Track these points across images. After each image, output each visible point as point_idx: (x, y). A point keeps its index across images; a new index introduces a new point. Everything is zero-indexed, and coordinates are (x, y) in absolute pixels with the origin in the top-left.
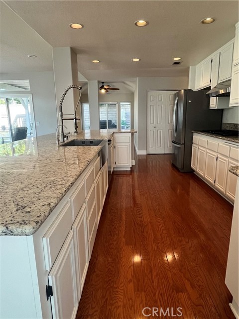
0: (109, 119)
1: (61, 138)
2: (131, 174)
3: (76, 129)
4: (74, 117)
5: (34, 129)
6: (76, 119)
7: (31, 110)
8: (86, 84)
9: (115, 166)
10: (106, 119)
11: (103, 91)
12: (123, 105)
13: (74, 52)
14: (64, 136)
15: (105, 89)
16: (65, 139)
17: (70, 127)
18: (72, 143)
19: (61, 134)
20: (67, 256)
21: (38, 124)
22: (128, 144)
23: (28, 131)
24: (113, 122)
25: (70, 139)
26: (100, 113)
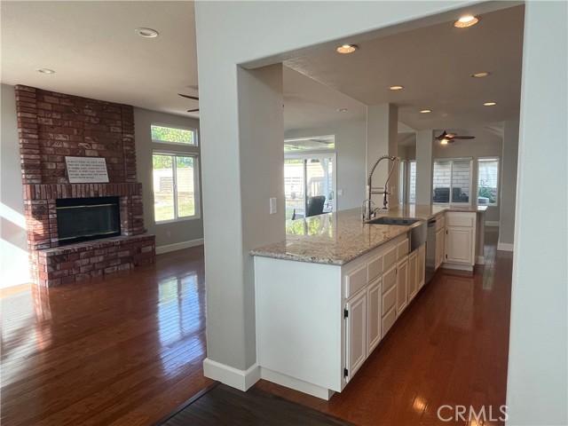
0: (455, 186)
1: (367, 215)
2: (473, 278)
3: (385, 204)
4: (384, 190)
5: (334, 200)
6: (386, 193)
7: (333, 170)
8: (414, 134)
9: (445, 261)
10: (448, 186)
11: (444, 142)
12: (481, 162)
13: (394, 108)
14: (371, 213)
15: (447, 138)
16: (373, 215)
17: (378, 202)
18: (381, 221)
19: (367, 210)
20: (357, 304)
21: (340, 193)
22: (470, 229)
23: (326, 203)
24: (464, 190)
25: (378, 216)
26: (435, 178)
